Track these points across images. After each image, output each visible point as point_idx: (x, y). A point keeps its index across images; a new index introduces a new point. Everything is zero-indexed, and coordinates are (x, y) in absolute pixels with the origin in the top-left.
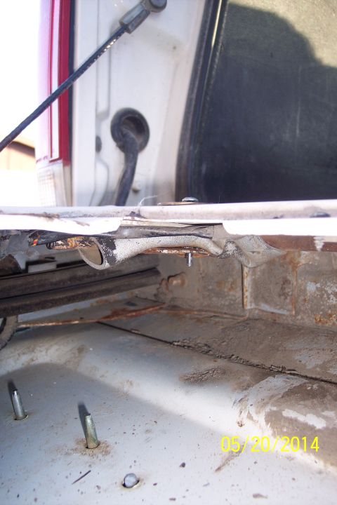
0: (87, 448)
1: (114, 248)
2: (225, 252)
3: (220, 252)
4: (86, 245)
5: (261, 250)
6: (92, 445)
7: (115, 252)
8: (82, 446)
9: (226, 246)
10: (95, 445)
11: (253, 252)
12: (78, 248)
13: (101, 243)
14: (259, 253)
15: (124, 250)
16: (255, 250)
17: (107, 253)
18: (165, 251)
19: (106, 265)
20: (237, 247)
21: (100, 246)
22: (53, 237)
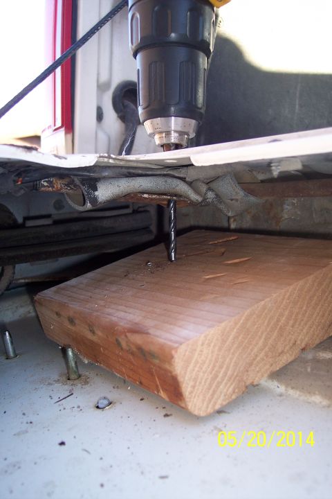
0: (69, 379)
1: (96, 189)
2: (205, 199)
3: (200, 199)
4: (72, 189)
5: (239, 197)
6: (73, 376)
7: (96, 193)
8: (64, 378)
9: (206, 194)
10: (76, 377)
11: (232, 200)
12: (63, 191)
13: (84, 185)
14: (237, 200)
15: (105, 192)
16: (233, 197)
17: (89, 194)
18: (146, 196)
19: (89, 206)
20: (217, 195)
21: (83, 187)
22: (36, 175)
